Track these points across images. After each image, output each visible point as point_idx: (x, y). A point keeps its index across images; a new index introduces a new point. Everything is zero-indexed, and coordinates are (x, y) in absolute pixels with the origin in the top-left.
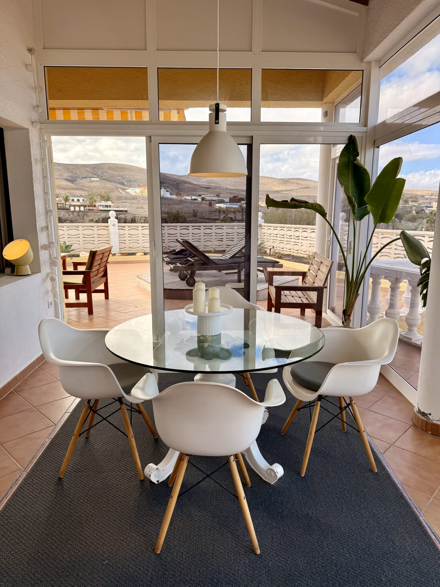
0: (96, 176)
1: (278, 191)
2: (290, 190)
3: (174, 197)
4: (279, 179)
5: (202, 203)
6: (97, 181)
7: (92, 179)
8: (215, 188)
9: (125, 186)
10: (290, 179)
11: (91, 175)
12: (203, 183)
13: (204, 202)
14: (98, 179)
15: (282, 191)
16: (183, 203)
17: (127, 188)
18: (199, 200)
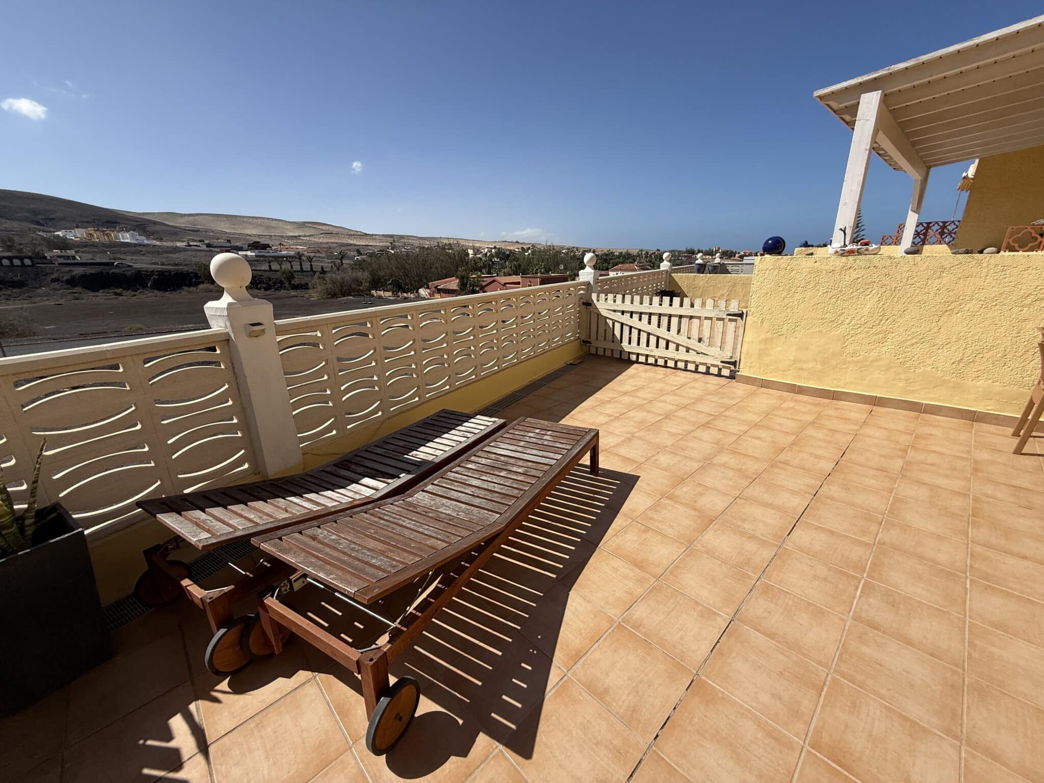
1: (295, 237)
2: (308, 236)
3: (157, 242)
4: (292, 222)
8: (206, 231)
9: (43, 225)
10: (305, 222)
15: (299, 236)
16: (181, 251)
17: (52, 229)
18: (204, 247)
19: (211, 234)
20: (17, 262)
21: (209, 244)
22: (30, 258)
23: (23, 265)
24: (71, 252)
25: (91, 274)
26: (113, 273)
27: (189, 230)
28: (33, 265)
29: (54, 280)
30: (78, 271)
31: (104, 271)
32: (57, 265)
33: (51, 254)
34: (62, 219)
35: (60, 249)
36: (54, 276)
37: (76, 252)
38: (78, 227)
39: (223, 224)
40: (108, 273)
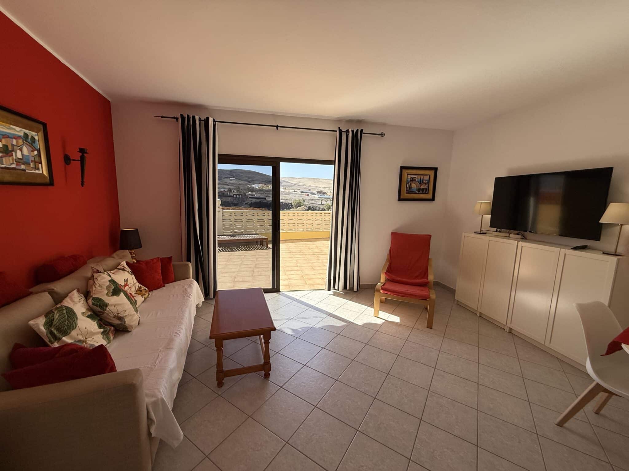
0: (232, 177)
5: (302, 194)
6: (234, 180)
7: (231, 178)
8: (303, 185)
11: (230, 176)
12: (295, 182)
13: (302, 193)
14: (234, 179)
16: (291, 194)
17: (251, 184)
18: (300, 193)
19: (305, 187)
20: (238, 196)
21: (302, 191)
22: (242, 195)
23: (239, 198)
24: (254, 193)
25: (257, 202)
26: (264, 202)
27: (297, 185)
28: (242, 198)
29: (246, 204)
30: (254, 200)
31: (261, 201)
32: (248, 198)
33: (248, 194)
34: (257, 180)
35: (251, 192)
36: (246, 202)
37: (256, 193)
38: (260, 183)
39: (311, 182)
40: (262, 202)
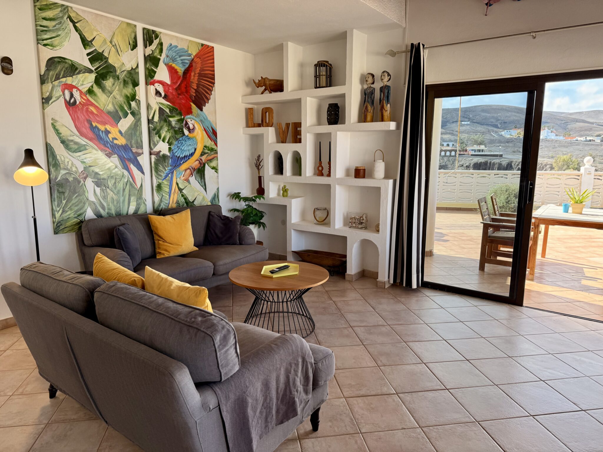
3: (561, 138)
